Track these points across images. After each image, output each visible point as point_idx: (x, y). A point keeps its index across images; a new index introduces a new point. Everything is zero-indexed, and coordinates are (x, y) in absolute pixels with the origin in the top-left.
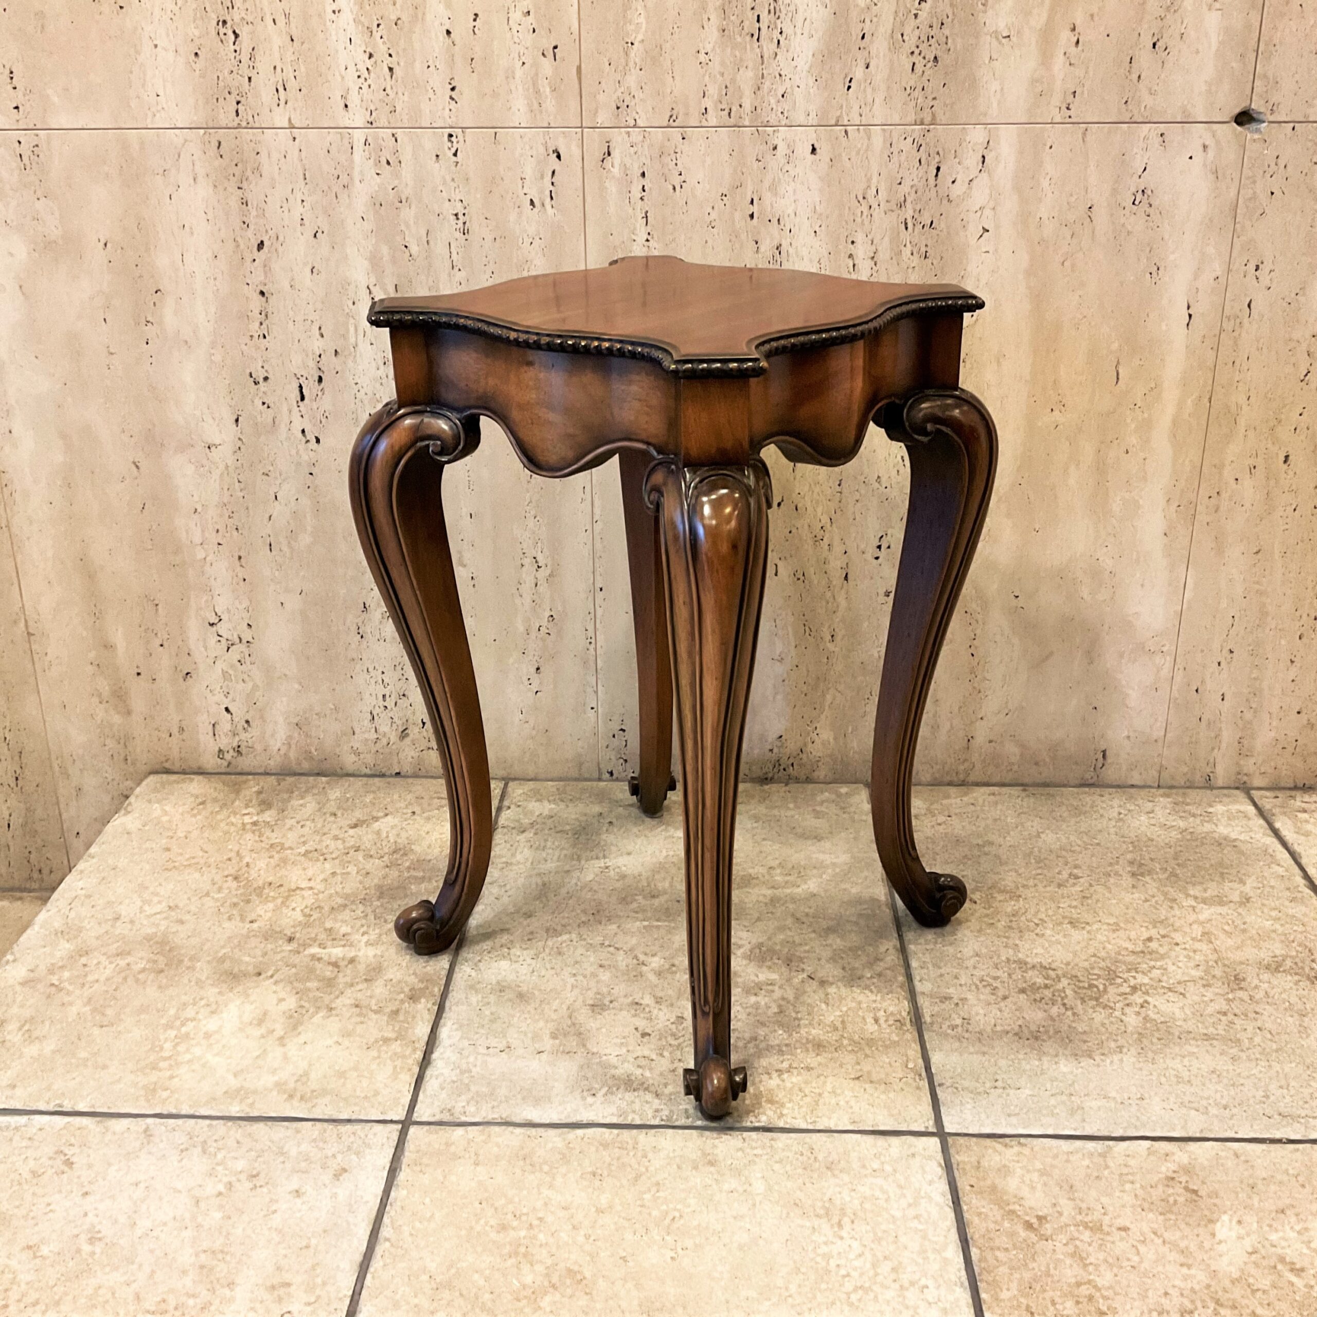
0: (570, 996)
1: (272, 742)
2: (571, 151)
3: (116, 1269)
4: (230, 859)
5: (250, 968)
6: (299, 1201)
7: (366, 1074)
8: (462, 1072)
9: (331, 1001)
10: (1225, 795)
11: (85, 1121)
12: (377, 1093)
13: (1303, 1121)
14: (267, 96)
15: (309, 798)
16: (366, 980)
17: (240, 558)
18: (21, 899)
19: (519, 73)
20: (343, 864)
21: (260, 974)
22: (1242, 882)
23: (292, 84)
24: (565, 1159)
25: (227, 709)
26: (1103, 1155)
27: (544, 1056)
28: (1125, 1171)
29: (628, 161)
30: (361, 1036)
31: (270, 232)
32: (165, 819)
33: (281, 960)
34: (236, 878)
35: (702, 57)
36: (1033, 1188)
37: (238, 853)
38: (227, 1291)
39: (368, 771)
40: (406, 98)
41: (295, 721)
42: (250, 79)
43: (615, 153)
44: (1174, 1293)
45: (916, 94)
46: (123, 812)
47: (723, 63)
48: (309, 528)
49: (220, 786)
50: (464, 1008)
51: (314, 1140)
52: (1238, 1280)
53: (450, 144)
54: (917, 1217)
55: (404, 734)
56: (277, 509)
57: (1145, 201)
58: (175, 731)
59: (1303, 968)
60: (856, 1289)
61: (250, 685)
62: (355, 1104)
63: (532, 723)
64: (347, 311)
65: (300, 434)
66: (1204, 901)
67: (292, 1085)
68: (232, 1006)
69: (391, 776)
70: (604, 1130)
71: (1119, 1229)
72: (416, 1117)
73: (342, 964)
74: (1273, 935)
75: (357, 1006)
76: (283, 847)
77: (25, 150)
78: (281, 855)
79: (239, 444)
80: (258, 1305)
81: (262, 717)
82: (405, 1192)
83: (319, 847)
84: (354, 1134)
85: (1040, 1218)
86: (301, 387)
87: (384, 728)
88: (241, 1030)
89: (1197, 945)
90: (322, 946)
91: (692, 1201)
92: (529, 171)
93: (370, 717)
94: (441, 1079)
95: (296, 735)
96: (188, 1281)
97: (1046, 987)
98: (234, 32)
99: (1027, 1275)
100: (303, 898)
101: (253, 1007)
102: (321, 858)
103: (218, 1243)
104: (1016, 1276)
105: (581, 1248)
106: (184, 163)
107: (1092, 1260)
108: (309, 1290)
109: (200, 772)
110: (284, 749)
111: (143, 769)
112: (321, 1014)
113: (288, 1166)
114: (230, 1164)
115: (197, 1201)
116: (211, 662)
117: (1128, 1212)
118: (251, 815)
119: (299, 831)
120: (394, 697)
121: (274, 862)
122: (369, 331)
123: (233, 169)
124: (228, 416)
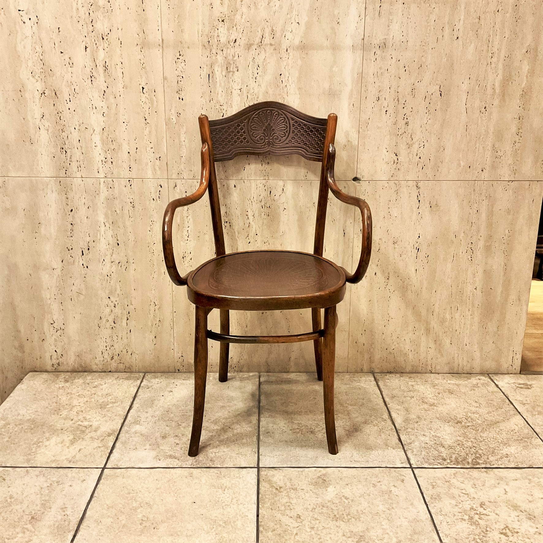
0: (156, 434)
1: (69, 362)
2: (165, 185)
3: (18, 505)
4: (54, 397)
5: (59, 428)
6: (71, 488)
7: (93, 456)
9: (84, 437)
10: (366, 375)
11: (9, 469)
12: (96, 461)
13: (360, 462)
14: (75, 169)
15: (81, 379)
16: (95, 431)
17: (62, 303)
19: (150, 164)
20: (90, 398)
21: (62, 430)
23: (82, 166)
24: (149, 476)
25: (56, 351)
26: (302, 472)
27: (146, 450)
28: (307, 475)
29: (181, 188)
30: (92, 446)
31: (75, 207)
32: (35, 385)
33: (69, 426)
34: (56, 403)
36: (280, 480)
37: (57, 396)
38: (49, 509)
39: (100, 371)
40: (116, 170)
41: (77, 355)
42: (70, 164)
43: (178, 186)
44: (312, 504)
45: (263, 172)
46: (21, 383)
49: (52, 376)
50: (124, 438)
51: (76, 473)
52: (331, 501)
53: (129, 183)
54: (246, 488)
55: (112, 358)
56: (74, 288)
57: (329, 202)
58: (38, 359)
60: (225, 505)
61: (63, 343)
62: (89, 464)
63: (153, 354)
64: (97, 229)
65: (82, 265)
67: (70, 459)
68: (53, 438)
69: (108, 372)
70: (161, 469)
71: (302, 489)
72: (107, 467)
73: (87, 426)
75: (91, 438)
76: (71, 393)
78: (70, 396)
79: (63, 268)
80: (58, 513)
81: (67, 353)
82: (102, 485)
83: (83, 394)
84: (88, 471)
85: (280, 488)
86: (82, 251)
87: (106, 356)
88: (56, 445)
90: (82, 422)
91: (184, 486)
92: (153, 190)
93: (101, 353)
94: (115, 457)
95: (77, 359)
96: (38, 508)
98: (65, 151)
99: (273, 501)
100: (77, 408)
101: (60, 438)
102: (83, 397)
103: (47, 498)
104: (270, 501)
105: (151, 497)
106: (49, 186)
107: (292, 497)
108: (73, 508)
109: (46, 371)
110: (73, 364)
111: (28, 370)
112: (81, 440)
113: (68, 479)
114: (51, 479)
115: (42, 488)
116: (51, 336)
117: (305, 485)
118: (62, 384)
119: (77, 389)
120: (109, 346)
121: (68, 398)
122: (104, 235)
123: (64, 189)
124: (59, 260)
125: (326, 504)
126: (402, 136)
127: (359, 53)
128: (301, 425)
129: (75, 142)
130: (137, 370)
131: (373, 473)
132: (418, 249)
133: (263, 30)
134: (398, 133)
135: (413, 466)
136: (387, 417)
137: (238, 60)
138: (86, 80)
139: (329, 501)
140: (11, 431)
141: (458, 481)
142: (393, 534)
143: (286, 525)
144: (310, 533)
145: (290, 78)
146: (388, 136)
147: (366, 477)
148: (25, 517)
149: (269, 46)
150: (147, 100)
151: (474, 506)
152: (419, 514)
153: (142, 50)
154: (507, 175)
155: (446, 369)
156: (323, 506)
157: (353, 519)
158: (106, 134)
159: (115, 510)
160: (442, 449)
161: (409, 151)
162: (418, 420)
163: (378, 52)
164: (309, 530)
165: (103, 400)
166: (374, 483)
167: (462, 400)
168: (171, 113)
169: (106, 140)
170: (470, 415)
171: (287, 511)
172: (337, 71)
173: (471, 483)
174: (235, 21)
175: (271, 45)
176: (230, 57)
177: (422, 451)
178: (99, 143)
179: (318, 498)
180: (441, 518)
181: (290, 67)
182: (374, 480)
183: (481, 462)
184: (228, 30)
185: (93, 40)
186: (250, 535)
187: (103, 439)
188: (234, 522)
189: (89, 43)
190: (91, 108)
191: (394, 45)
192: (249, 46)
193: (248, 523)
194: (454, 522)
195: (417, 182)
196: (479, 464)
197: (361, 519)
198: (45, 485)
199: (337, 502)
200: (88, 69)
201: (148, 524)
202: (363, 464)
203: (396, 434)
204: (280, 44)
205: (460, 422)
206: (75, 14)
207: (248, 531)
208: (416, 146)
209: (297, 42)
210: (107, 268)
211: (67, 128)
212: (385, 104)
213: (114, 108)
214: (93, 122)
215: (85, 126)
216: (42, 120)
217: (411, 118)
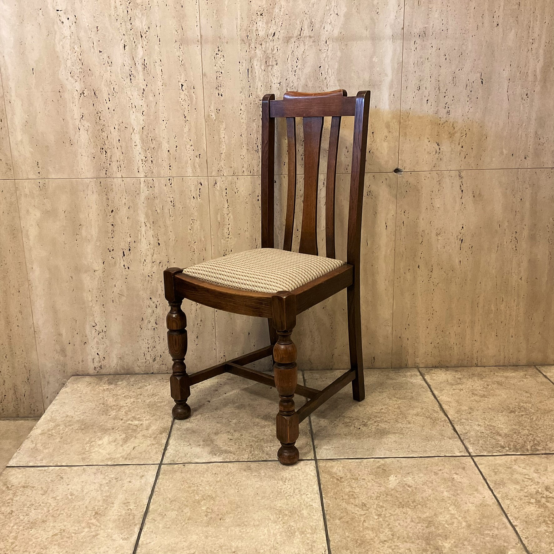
0: (208, 431)
1: (112, 364)
2: (205, 183)
3: (79, 501)
4: (101, 399)
6: (130, 484)
7: (148, 453)
8: (176, 451)
9: (136, 435)
10: (411, 370)
11: (65, 468)
12: (151, 457)
13: (418, 452)
14: (115, 169)
15: (124, 381)
16: (146, 429)
17: (103, 305)
18: (28, 420)
19: (189, 162)
20: (137, 399)
21: (113, 429)
23: (123, 166)
24: (207, 470)
25: (98, 354)
26: (360, 462)
27: (201, 446)
28: (366, 466)
29: (221, 185)
30: (145, 443)
31: (115, 207)
32: (78, 389)
33: (120, 425)
34: (103, 404)
35: (242, 157)
36: (340, 471)
37: (103, 397)
38: (112, 505)
39: (143, 373)
40: (156, 169)
41: (120, 357)
42: (110, 164)
43: (218, 183)
44: (375, 493)
46: (65, 387)
47: (248, 158)
48: (125, 295)
49: (95, 379)
50: (176, 435)
51: (134, 469)
52: (394, 489)
53: (169, 182)
54: (307, 479)
55: (154, 360)
56: (115, 289)
57: (371, 194)
58: (80, 362)
59: (425, 415)
60: (288, 496)
61: (105, 345)
62: (145, 460)
63: (195, 354)
64: (138, 229)
65: (123, 266)
67: (126, 456)
68: (106, 437)
69: (150, 374)
70: (218, 463)
71: (363, 479)
72: (163, 463)
73: (138, 425)
74: (419, 407)
75: (144, 436)
76: (117, 395)
77: (41, 185)
78: (117, 397)
79: (104, 270)
80: (121, 508)
81: (109, 356)
82: (161, 480)
83: (128, 395)
84: (145, 467)
85: (341, 478)
86: (124, 252)
87: (148, 358)
88: (110, 443)
89: (395, 410)
90: (132, 421)
91: (244, 478)
92: (193, 188)
93: (144, 355)
94: (170, 453)
95: (120, 361)
96: (101, 503)
97: (350, 422)
98: (105, 151)
99: (336, 490)
100: (125, 409)
101: (112, 437)
102: (130, 398)
103: (108, 494)
104: (333, 491)
105: (212, 490)
106: (90, 188)
107: (354, 486)
108: (135, 503)
109: (88, 375)
110: (115, 367)
111: (69, 374)
112: (133, 438)
113: (127, 476)
114: (109, 476)
115: (101, 485)
116: (93, 338)
117: (366, 475)
118: (106, 387)
119: (122, 390)
120: (152, 347)
121: (115, 399)
122: (144, 235)
123: (104, 190)
124: (101, 262)
125: (389, 492)
126: (444, 125)
127: (399, 42)
128: (352, 419)
129: (115, 142)
131: (433, 462)
132: (462, 240)
133: (302, 22)
134: (439, 122)
135: (473, 454)
136: (439, 408)
137: (277, 54)
138: (125, 79)
139: (392, 490)
140: (62, 432)
141: (519, 467)
142: (462, 519)
143: (353, 513)
144: (377, 520)
145: (329, 70)
146: (430, 126)
147: (426, 466)
148: (89, 513)
149: (308, 38)
150: (186, 97)
151: (540, 490)
152: (485, 499)
153: (180, 46)
154: (551, 162)
155: (492, 362)
156: (387, 494)
157: (419, 506)
158: (145, 133)
159: (178, 504)
160: (500, 438)
161: (451, 140)
162: (470, 410)
163: (418, 41)
164: (376, 517)
165: (149, 400)
166: (435, 471)
167: (512, 391)
168: (210, 109)
169: (146, 138)
170: (522, 404)
171: (351, 500)
172: (376, 61)
173: (533, 469)
174: (274, 15)
175: (310, 37)
176: (269, 51)
177: (479, 440)
178: (138, 142)
179: (380, 487)
180: (508, 502)
181: (329, 59)
182: (435, 469)
183: (539, 448)
184: (267, 23)
185: (132, 39)
186: (317, 523)
188: (300, 511)
189: (127, 41)
190: (131, 107)
191: (434, 34)
192: (288, 40)
193: (314, 512)
194: (521, 505)
195: (460, 171)
196: (538, 450)
197: (427, 505)
198: (104, 482)
199: (401, 490)
200: (127, 68)
201: (213, 516)
202: (421, 454)
203: (450, 425)
204: (319, 36)
205: (514, 412)
206: (113, 12)
207: (315, 519)
208: (458, 135)
209: (336, 33)
210: (148, 268)
211: (107, 128)
212: (426, 93)
213: (153, 107)
214: (132, 121)
215: (125, 126)
216: (82, 120)
217: (453, 107)
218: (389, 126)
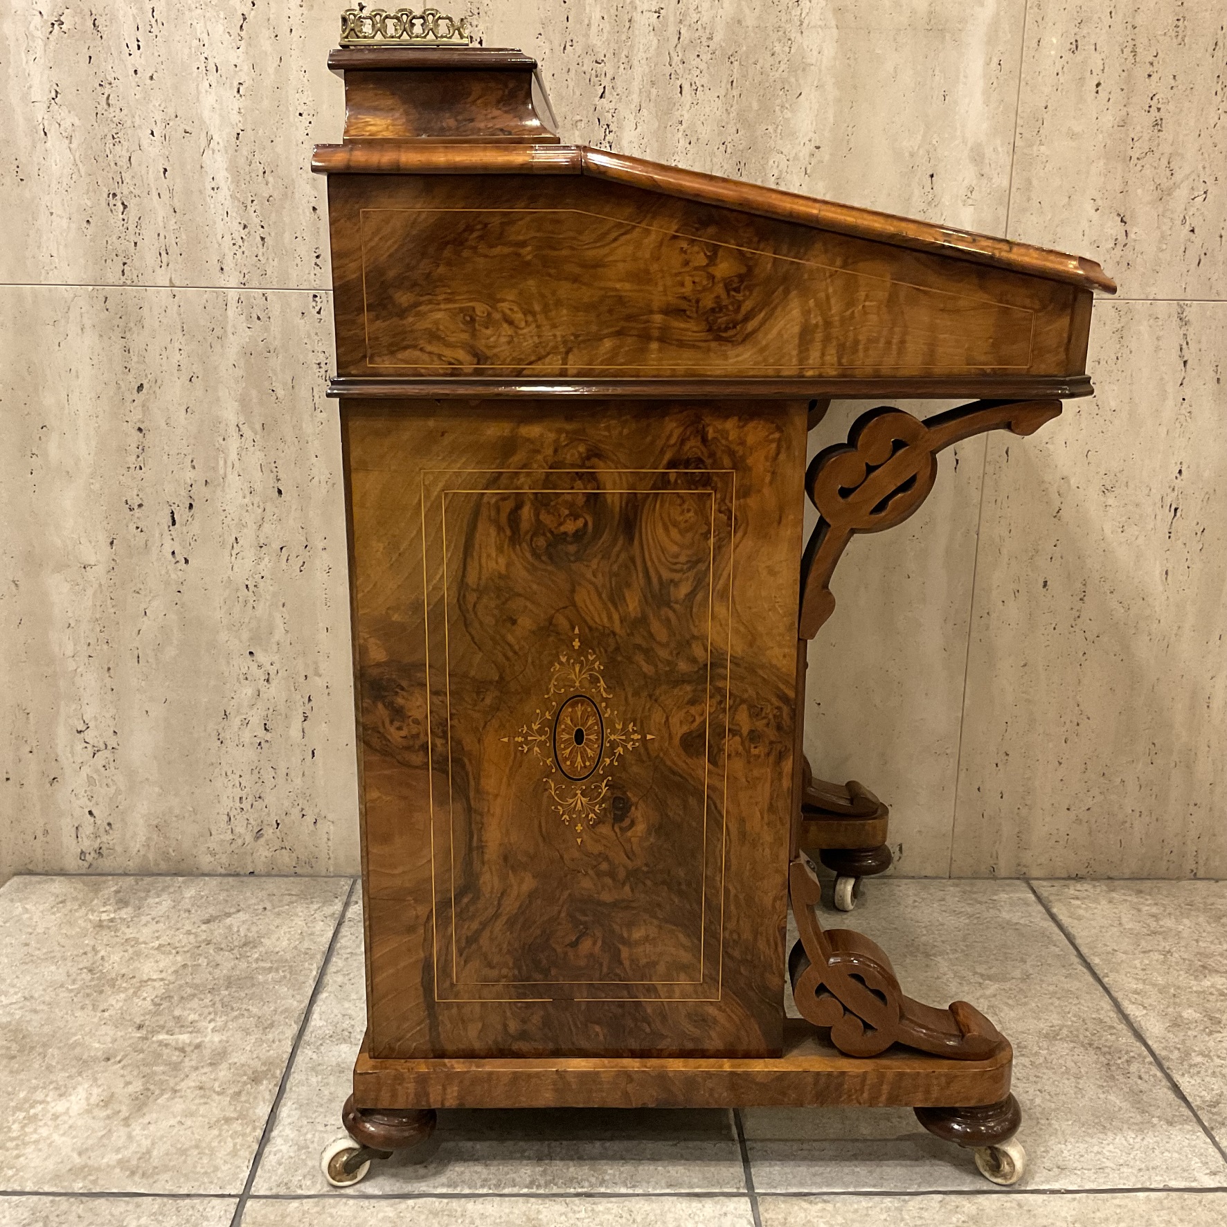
1: (132, 844)
4: (85, 953)
5: (99, 1054)
7: (207, 1151)
8: (300, 1149)
9: (176, 1084)
10: (1008, 885)
12: (216, 1169)
13: (1079, 1172)
14: (150, 259)
15: (165, 896)
16: (211, 1064)
17: (109, 669)
20: (195, 957)
21: (108, 1059)
22: (1023, 961)
23: (174, 250)
25: (90, 813)
26: (899, 1209)
30: (203, 1116)
31: (149, 376)
32: (26, 916)
33: (130, 1046)
34: (90, 971)
37: (94, 948)
39: (223, 871)
40: (275, 263)
41: (155, 823)
42: (136, 243)
48: (175, 642)
49: (80, 886)
50: (305, 1088)
51: (154, 1214)
53: (314, 304)
55: (258, 835)
56: (145, 624)
58: (39, 834)
59: (1078, 1037)
61: (113, 789)
62: (196, 1180)
64: (217, 445)
65: (170, 555)
66: (990, 978)
67: (134, 1162)
68: (80, 1089)
69: (245, 875)
70: (434, 1199)
73: (188, 1049)
74: (1052, 1008)
75: (201, 1088)
76: (137, 942)
78: (134, 949)
79: (113, 564)
81: (123, 820)
83: (172, 941)
84: (193, 1208)
86: (172, 513)
87: (240, 829)
88: (89, 1111)
90: (171, 1033)
93: (226, 818)
94: (280, 1155)
95: (155, 836)
98: (123, 204)
100: (154, 988)
101: (100, 1090)
102: (174, 951)
106: (73, 315)
109: (63, 873)
110: (142, 853)
111: (6, 870)
112: (166, 1096)
116: (77, 767)
118: (109, 913)
119: (154, 927)
120: (251, 798)
121: (127, 955)
122: (237, 464)
123: (117, 321)
124: (103, 539)
126: (1141, 163)
129: (152, 176)
130: (331, 869)
132: (1176, 510)
134: (1130, 153)
146: (1102, 163)
158: (245, 151)
161: (1161, 210)
169: (247, 168)
178: (223, 177)
187: (239, 1093)
190: (202, 68)
195: (1182, 303)
202: (1090, 1181)
203: (1160, 1075)
208: (1182, 194)
210: (245, 565)
211: (130, 131)
212: (1096, 61)
213: (271, 70)
214: (206, 114)
215: (183, 126)
216: (54, 107)
217: (1171, 107)
218: (982, 156)
